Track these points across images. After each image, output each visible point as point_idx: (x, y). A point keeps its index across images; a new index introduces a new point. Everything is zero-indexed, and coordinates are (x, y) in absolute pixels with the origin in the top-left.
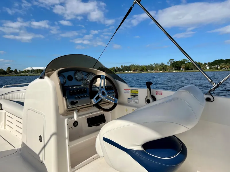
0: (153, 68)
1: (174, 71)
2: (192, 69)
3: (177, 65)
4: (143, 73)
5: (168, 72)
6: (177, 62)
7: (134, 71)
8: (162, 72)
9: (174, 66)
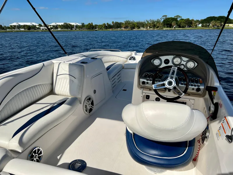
0: (144, 25)
1: (164, 29)
2: (183, 27)
3: (168, 22)
4: (133, 30)
5: (159, 30)
6: (169, 18)
7: (125, 28)
8: (153, 30)
9: (166, 23)
